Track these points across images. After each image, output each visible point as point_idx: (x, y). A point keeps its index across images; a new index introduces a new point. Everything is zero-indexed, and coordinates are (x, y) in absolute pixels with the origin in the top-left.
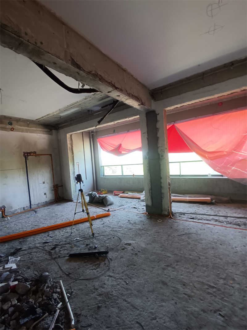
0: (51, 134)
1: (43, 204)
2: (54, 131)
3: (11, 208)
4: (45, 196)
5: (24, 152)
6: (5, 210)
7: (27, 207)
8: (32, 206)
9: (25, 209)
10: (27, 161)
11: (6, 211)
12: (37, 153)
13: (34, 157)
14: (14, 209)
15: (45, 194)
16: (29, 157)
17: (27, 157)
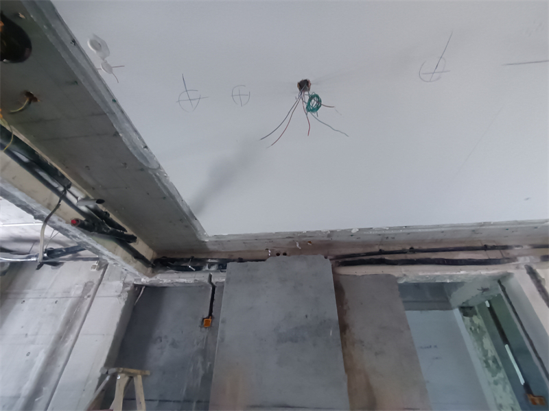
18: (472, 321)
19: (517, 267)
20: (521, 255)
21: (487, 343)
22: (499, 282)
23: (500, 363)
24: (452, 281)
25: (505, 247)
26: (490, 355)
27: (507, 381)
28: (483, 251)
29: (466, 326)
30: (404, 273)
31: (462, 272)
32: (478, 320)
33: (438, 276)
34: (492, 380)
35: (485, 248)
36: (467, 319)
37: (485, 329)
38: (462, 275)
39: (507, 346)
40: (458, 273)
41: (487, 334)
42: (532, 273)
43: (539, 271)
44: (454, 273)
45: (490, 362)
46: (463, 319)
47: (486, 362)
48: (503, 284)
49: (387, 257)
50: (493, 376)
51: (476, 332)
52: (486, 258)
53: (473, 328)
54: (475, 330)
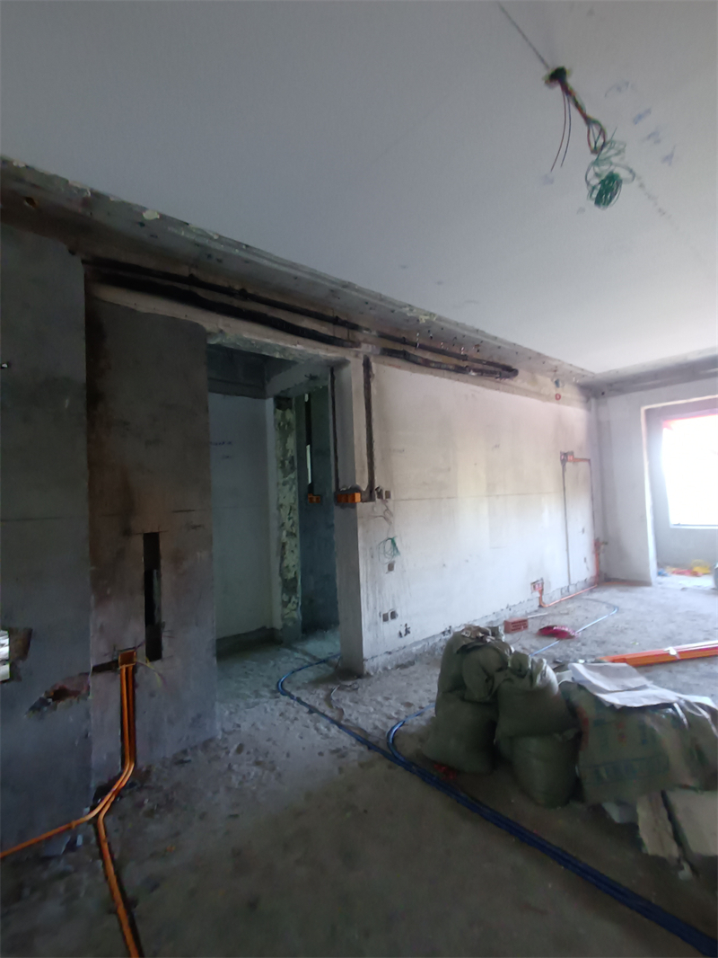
0: (589, 409)
2: (593, 401)
3: (550, 584)
4: (585, 564)
5: (561, 452)
7: (565, 588)
8: (570, 588)
10: (564, 473)
11: (544, 592)
12: (576, 456)
13: (572, 463)
14: (552, 590)
15: (585, 560)
16: (567, 465)
17: (564, 463)
18: (283, 416)
19: (357, 356)
20: (365, 341)
21: (291, 443)
22: (332, 371)
23: (296, 464)
24: (282, 357)
25: (355, 327)
26: (289, 454)
27: (296, 481)
28: (331, 325)
29: (275, 420)
30: (222, 328)
31: (299, 347)
32: (290, 415)
33: (267, 344)
34: (281, 481)
35: (336, 321)
36: (280, 412)
37: (294, 426)
38: (296, 350)
39: (308, 447)
40: (294, 347)
41: (294, 433)
42: (367, 366)
43: (374, 365)
44: (289, 346)
45: (287, 462)
46: (275, 412)
47: (283, 463)
48: (335, 374)
49: (201, 292)
50: (284, 477)
51: (283, 430)
52: (330, 334)
53: (282, 424)
54: (284, 426)
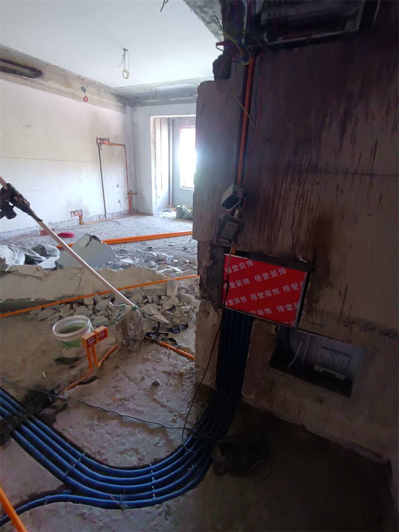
0: (125, 113)
1: (117, 215)
2: (128, 107)
3: (88, 213)
4: (119, 204)
5: (97, 138)
6: (82, 215)
7: (102, 215)
8: (107, 215)
9: (101, 217)
10: (101, 151)
11: (83, 217)
12: (111, 141)
13: (107, 146)
14: (90, 216)
15: (119, 202)
16: (103, 146)
17: (100, 145)
